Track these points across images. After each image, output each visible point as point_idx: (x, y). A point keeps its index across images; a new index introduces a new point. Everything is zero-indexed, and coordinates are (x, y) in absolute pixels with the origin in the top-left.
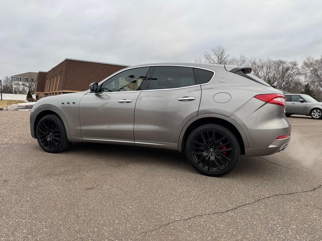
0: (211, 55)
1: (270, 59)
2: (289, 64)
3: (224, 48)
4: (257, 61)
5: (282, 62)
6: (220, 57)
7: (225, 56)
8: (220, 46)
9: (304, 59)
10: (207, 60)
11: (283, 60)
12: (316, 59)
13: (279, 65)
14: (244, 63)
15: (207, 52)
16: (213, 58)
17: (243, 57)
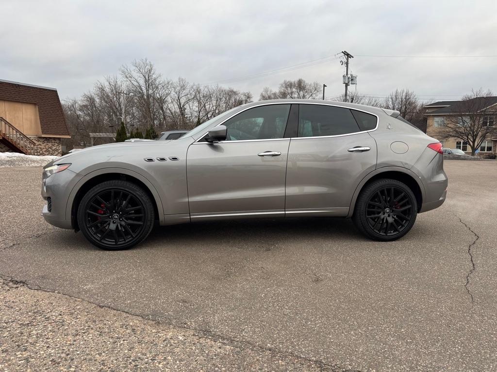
0: (133, 72)
1: (219, 87)
2: (242, 96)
3: (152, 64)
4: (202, 88)
5: (234, 92)
6: (147, 77)
7: (154, 76)
8: (146, 60)
9: (261, 91)
10: (125, 79)
11: (235, 90)
12: (274, 91)
13: (230, 97)
14: (184, 89)
15: (126, 67)
16: (136, 78)
17: (182, 80)
